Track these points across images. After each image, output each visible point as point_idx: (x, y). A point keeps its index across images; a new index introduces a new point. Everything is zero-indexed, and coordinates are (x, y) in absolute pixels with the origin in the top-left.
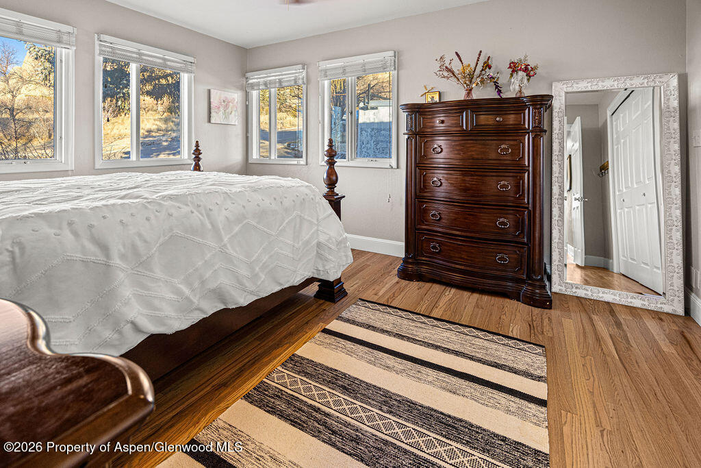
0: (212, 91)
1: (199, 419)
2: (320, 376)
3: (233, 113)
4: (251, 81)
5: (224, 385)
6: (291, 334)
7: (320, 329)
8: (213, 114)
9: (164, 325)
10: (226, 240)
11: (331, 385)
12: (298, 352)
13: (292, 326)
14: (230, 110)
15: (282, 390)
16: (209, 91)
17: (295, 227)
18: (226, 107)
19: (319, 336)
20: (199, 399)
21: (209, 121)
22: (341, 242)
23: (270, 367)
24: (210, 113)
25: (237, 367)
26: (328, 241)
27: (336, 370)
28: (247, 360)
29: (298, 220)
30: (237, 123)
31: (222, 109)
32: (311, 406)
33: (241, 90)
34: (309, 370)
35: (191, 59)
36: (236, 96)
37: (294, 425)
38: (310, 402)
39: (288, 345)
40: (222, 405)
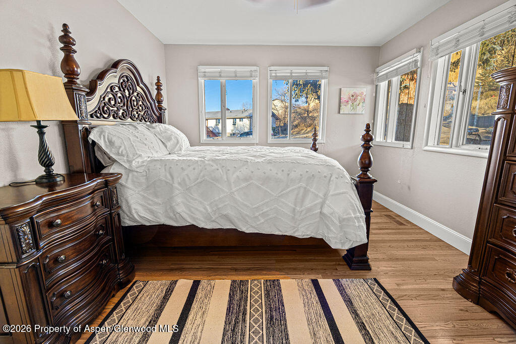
0: (342, 89)
1: (212, 276)
2: (271, 301)
3: (361, 104)
4: (380, 74)
5: (236, 270)
6: (295, 269)
7: (314, 277)
8: (342, 107)
9: (196, 222)
10: (234, 189)
11: (268, 310)
12: (281, 281)
13: (301, 265)
14: (358, 102)
15: (247, 291)
16: (341, 89)
17: (297, 195)
18: (355, 100)
19: (307, 281)
20: (222, 268)
21: (339, 112)
22: (344, 219)
23: (260, 277)
24: (340, 106)
25: (250, 267)
26: (332, 214)
27: (283, 306)
28: (257, 266)
29: (302, 191)
30: (363, 112)
31: (350, 102)
32: (245, 310)
33: (371, 84)
34: (272, 294)
35: (326, 68)
36: (366, 90)
37: (227, 309)
38: (248, 308)
39: (284, 273)
40: (224, 277)
